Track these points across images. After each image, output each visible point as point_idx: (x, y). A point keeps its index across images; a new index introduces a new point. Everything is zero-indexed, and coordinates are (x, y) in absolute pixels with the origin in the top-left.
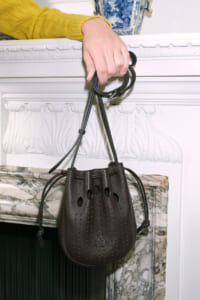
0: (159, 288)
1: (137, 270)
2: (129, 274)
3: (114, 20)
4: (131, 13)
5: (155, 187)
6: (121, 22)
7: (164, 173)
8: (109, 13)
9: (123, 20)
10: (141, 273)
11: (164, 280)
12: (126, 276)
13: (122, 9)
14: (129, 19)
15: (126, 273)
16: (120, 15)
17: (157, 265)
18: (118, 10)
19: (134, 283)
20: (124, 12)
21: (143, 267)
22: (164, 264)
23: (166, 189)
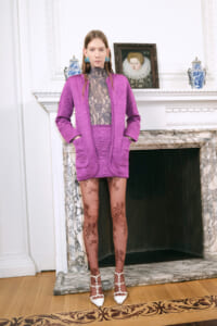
16: (199, 85)
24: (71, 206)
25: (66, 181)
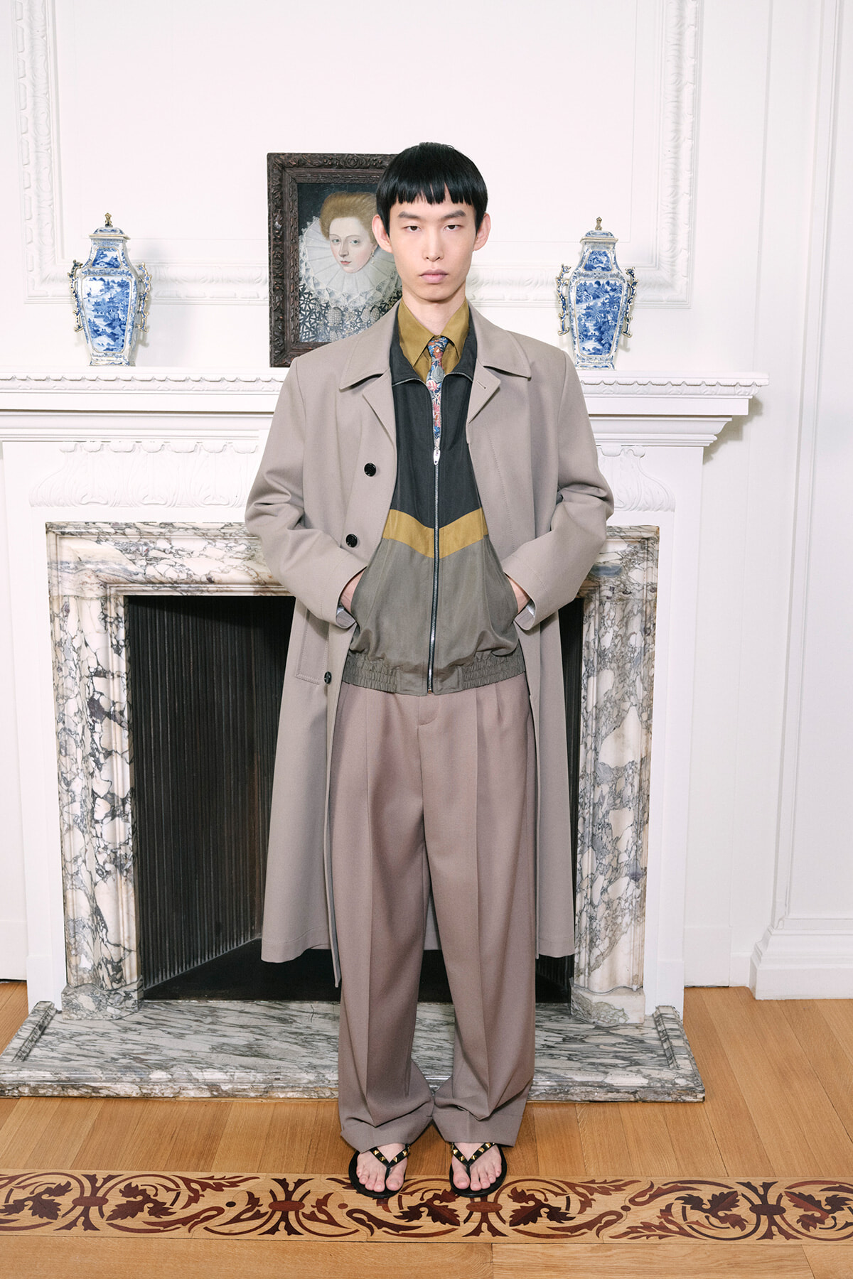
0: (651, 651)
1: (625, 634)
2: (619, 638)
3: (591, 344)
4: (612, 339)
5: (648, 539)
6: (600, 347)
7: (654, 524)
8: (586, 336)
9: (603, 345)
10: (628, 639)
11: (654, 642)
12: (616, 641)
13: (602, 333)
14: (610, 345)
15: (616, 637)
16: (600, 340)
17: (648, 626)
18: (597, 333)
19: (623, 650)
20: (605, 336)
21: (630, 631)
22: (654, 624)
23: (657, 540)
24: (77, 786)
25: (61, 698)
